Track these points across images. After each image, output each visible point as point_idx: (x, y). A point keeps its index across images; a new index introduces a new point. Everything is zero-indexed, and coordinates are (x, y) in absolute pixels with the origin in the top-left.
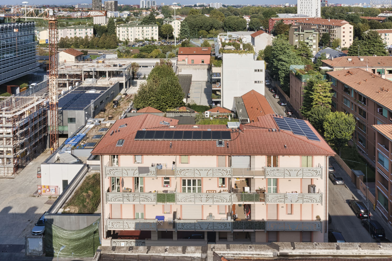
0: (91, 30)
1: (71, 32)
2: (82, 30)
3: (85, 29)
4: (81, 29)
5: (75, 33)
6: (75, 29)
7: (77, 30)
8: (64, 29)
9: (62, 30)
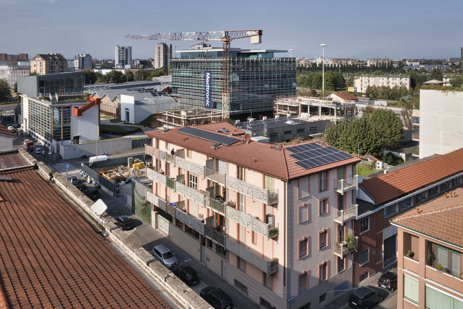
0: (406, 80)
1: (383, 81)
2: (396, 79)
3: (399, 78)
4: (394, 78)
5: (388, 83)
6: (388, 78)
7: (391, 79)
8: (375, 77)
9: (373, 78)
